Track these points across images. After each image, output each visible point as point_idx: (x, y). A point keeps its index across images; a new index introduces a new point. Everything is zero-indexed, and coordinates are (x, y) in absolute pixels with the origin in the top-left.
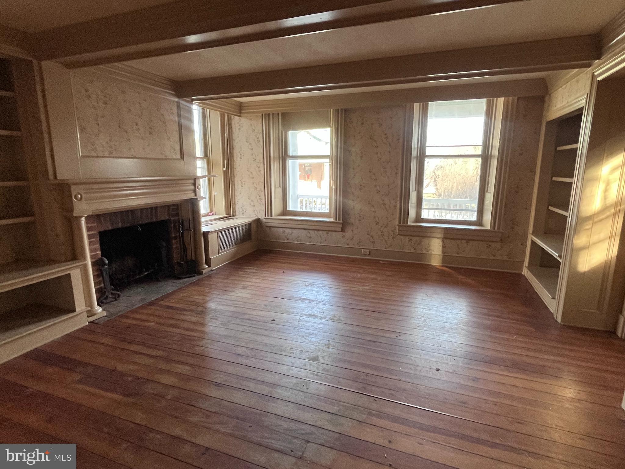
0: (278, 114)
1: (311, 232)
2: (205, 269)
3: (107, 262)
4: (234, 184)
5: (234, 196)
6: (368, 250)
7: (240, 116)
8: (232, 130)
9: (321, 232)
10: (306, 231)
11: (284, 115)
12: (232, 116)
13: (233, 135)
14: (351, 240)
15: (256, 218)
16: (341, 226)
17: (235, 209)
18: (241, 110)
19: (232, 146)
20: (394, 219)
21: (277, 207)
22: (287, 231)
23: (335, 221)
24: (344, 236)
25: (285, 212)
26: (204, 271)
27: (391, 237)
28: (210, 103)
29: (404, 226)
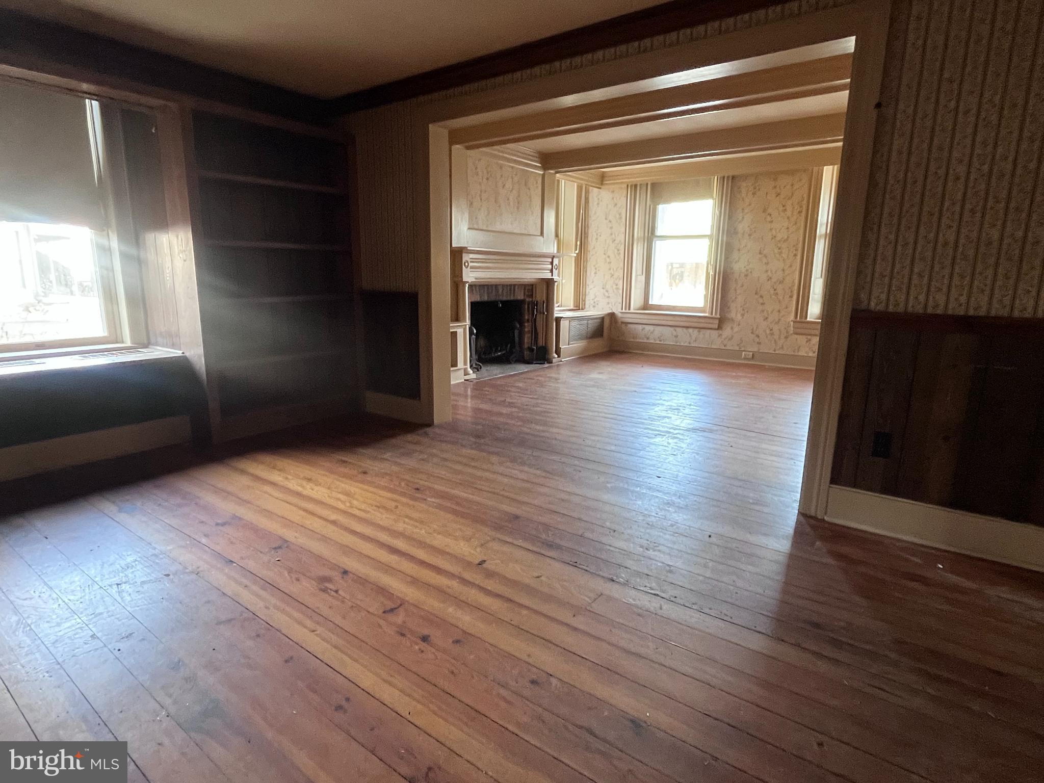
0: (647, 184)
1: (679, 330)
2: (555, 358)
3: (475, 331)
4: (586, 272)
5: (585, 285)
6: (751, 353)
7: (600, 188)
8: (588, 206)
9: (691, 330)
10: (672, 329)
11: (654, 185)
12: (591, 188)
13: (590, 212)
14: (729, 339)
15: (611, 311)
16: (717, 322)
17: (585, 301)
18: (602, 181)
19: (588, 225)
20: (790, 313)
21: (636, 300)
22: (648, 328)
23: (710, 316)
24: (720, 335)
25: (646, 306)
26: (554, 360)
27: (782, 337)
28: (575, 175)
29: (802, 322)
